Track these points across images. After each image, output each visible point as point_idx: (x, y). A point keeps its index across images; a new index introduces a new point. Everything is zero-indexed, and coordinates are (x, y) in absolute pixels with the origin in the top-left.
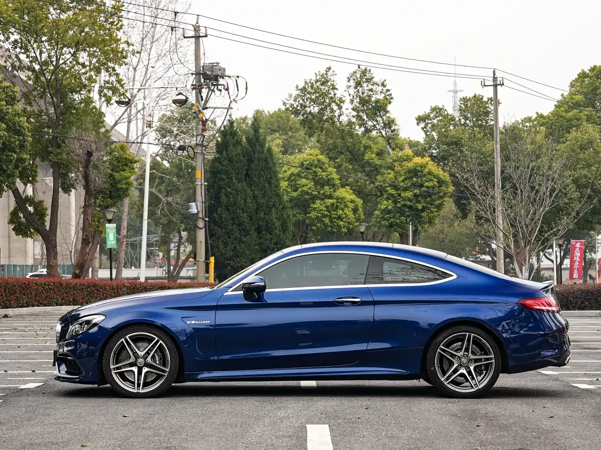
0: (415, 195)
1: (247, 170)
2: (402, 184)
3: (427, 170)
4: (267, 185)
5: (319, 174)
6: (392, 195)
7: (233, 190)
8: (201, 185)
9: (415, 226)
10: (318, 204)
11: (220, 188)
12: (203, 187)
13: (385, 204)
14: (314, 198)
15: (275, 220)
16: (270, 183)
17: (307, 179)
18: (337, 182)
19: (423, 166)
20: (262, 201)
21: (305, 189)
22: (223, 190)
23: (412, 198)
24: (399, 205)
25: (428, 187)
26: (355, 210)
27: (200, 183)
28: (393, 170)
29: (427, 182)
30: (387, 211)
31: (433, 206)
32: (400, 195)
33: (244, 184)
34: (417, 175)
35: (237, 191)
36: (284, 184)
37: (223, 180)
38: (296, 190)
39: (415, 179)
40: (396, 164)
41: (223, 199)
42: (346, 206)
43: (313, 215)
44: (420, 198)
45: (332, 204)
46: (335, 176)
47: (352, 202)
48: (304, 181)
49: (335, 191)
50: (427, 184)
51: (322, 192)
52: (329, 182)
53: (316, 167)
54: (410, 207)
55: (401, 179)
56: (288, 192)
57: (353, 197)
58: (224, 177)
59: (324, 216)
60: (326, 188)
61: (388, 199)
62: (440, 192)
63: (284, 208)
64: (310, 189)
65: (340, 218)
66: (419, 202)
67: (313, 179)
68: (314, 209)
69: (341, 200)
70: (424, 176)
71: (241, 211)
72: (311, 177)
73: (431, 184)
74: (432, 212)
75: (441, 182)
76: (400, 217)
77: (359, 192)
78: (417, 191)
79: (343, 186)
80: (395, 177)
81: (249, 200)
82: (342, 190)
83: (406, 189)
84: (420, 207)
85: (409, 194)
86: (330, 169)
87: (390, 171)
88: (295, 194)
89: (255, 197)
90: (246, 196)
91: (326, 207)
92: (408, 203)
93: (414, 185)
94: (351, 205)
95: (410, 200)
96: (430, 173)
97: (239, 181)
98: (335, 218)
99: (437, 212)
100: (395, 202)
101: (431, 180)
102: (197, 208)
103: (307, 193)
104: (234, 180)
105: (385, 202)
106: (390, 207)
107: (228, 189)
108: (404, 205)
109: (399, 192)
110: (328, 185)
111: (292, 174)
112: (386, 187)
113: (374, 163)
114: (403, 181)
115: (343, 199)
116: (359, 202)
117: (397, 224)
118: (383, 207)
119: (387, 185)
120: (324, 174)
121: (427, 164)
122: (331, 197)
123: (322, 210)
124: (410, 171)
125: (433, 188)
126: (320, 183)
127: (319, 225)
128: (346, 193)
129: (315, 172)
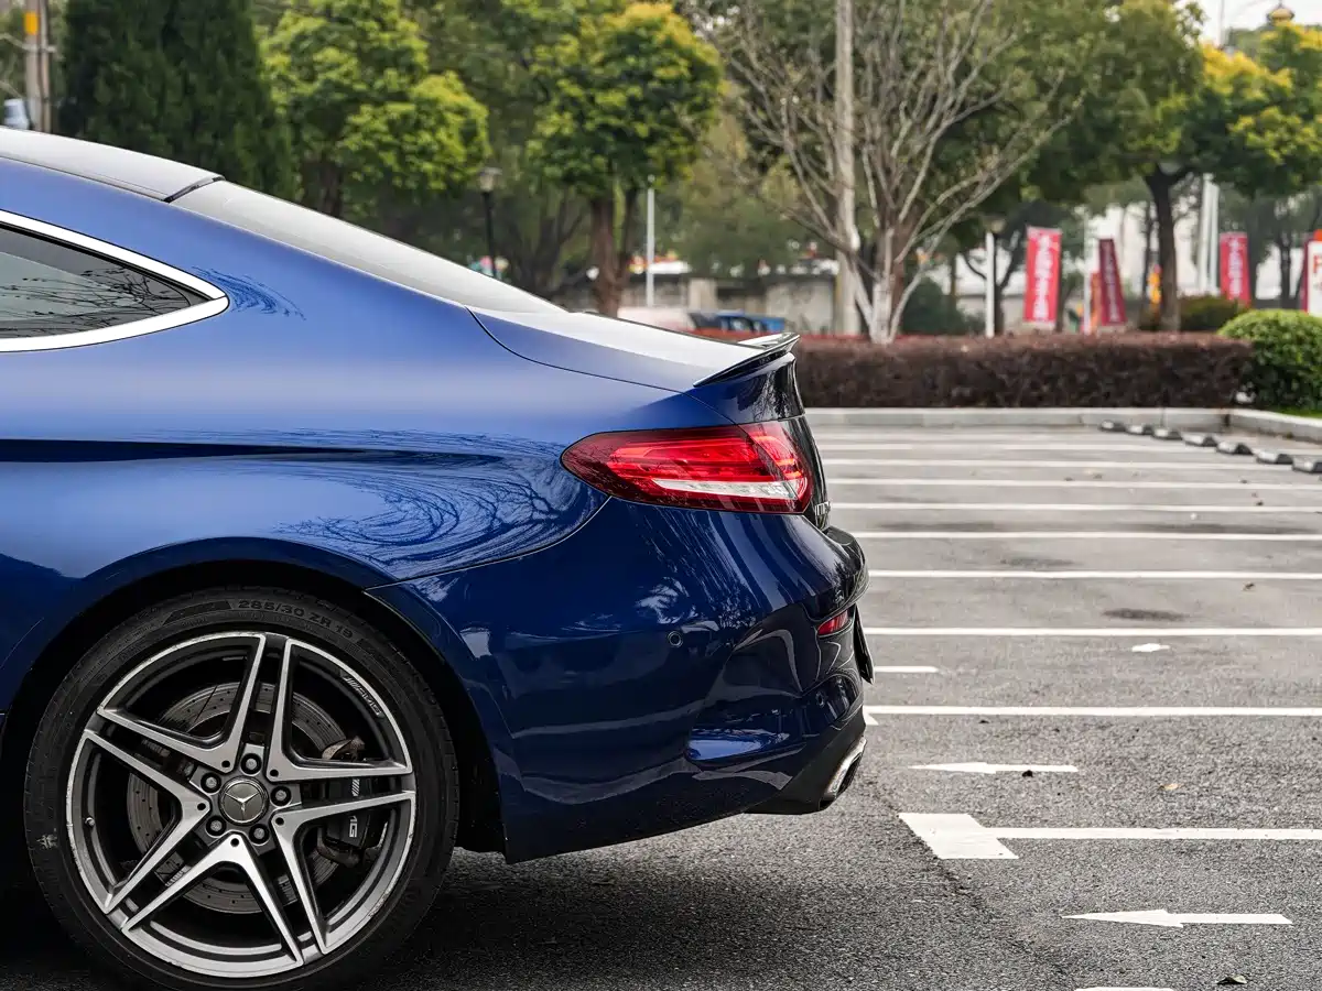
0: (632, 102)
1: (170, 16)
2: (598, 71)
3: (660, 37)
4: (221, 58)
5: (372, 35)
6: (573, 100)
7: (129, 69)
8: (39, 54)
9: (631, 180)
10: (364, 116)
11: (95, 63)
12: (45, 58)
13: (554, 123)
14: (356, 101)
15: (241, 153)
16: (230, 54)
17: (341, 47)
18: (421, 58)
19: (653, 27)
20: (211, 100)
21: (333, 75)
22: (102, 71)
23: (623, 107)
24: (589, 126)
25: (663, 81)
26: (468, 135)
27: (34, 48)
28: (576, 34)
29: (661, 65)
30: (559, 141)
31: (677, 131)
32: (592, 99)
33: (159, 52)
34: (638, 48)
35: (140, 73)
36: (277, 61)
37: (99, 40)
38: (311, 79)
39: (631, 60)
40: (584, 19)
41: (103, 93)
42: (442, 121)
43: (353, 142)
44: (643, 110)
45: (405, 117)
46: (417, 44)
47: (461, 111)
48: (331, 54)
49: (414, 82)
50: (660, 73)
51: (379, 83)
52: (399, 59)
53: (366, 15)
54: (619, 133)
55: (597, 57)
56: (290, 84)
57: (466, 100)
58: (104, 33)
59: (385, 147)
60: (391, 73)
61: (561, 110)
62: (693, 95)
63: (270, 122)
64: (347, 75)
65: (424, 153)
66: (641, 119)
67: (359, 53)
68: (356, 129)
69: (428, 105)
70: (656, 51)
71: (148, 128)
72: (353, 44)
73: (671, 73)
74: (674, 145)
75: (699, 70)
76: (592, 156)
77: (487, 92)
78: (636, 91)
79: (438, 72)
80: (582, 53)
81: (171, 98)
82: (433, 80)
83: (607, 86)
84: (642, 130)
85: (615, 98)
86: (403, 24)
87: (567, 37)
88: (307, 89)
89: (188, 90)
90: (164, 88)
91: (391, 123)
92: (613, 121)
93: (631, 76)
94: (455, 120)
95: (618, 113)
96: (670, 44)
97: (148, 45)
98: (412, 153)
99: (686, 145)
100: (581, 118)
101: (673, 63)
102: (28, 115)
103: (338, 87)
104: (133, 44)
105: (555, 118)
106: (567, 131)
107: (116, 68)
108: (604, 127)
109: (591, 92)
110: (396, 65)
111: (302, 37)
112: (557, 78)
113: (528, 15)
114: (602, 63)
115: (433, 102)
116: (479, 112)
117: (584, 177)
118: (549, 131)
119: (559, 71)
120: (387, 36)
121: (664, 20)
122: (401, 97)
123: (375, 132)
124: (620, 38)
125: (678, 82)
126: (376, 60)
127: (369, 169)
128: (443, 89)
129: (364, 33)
